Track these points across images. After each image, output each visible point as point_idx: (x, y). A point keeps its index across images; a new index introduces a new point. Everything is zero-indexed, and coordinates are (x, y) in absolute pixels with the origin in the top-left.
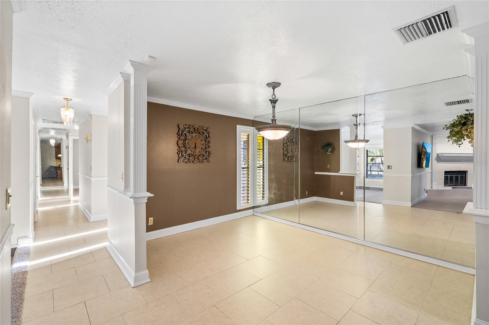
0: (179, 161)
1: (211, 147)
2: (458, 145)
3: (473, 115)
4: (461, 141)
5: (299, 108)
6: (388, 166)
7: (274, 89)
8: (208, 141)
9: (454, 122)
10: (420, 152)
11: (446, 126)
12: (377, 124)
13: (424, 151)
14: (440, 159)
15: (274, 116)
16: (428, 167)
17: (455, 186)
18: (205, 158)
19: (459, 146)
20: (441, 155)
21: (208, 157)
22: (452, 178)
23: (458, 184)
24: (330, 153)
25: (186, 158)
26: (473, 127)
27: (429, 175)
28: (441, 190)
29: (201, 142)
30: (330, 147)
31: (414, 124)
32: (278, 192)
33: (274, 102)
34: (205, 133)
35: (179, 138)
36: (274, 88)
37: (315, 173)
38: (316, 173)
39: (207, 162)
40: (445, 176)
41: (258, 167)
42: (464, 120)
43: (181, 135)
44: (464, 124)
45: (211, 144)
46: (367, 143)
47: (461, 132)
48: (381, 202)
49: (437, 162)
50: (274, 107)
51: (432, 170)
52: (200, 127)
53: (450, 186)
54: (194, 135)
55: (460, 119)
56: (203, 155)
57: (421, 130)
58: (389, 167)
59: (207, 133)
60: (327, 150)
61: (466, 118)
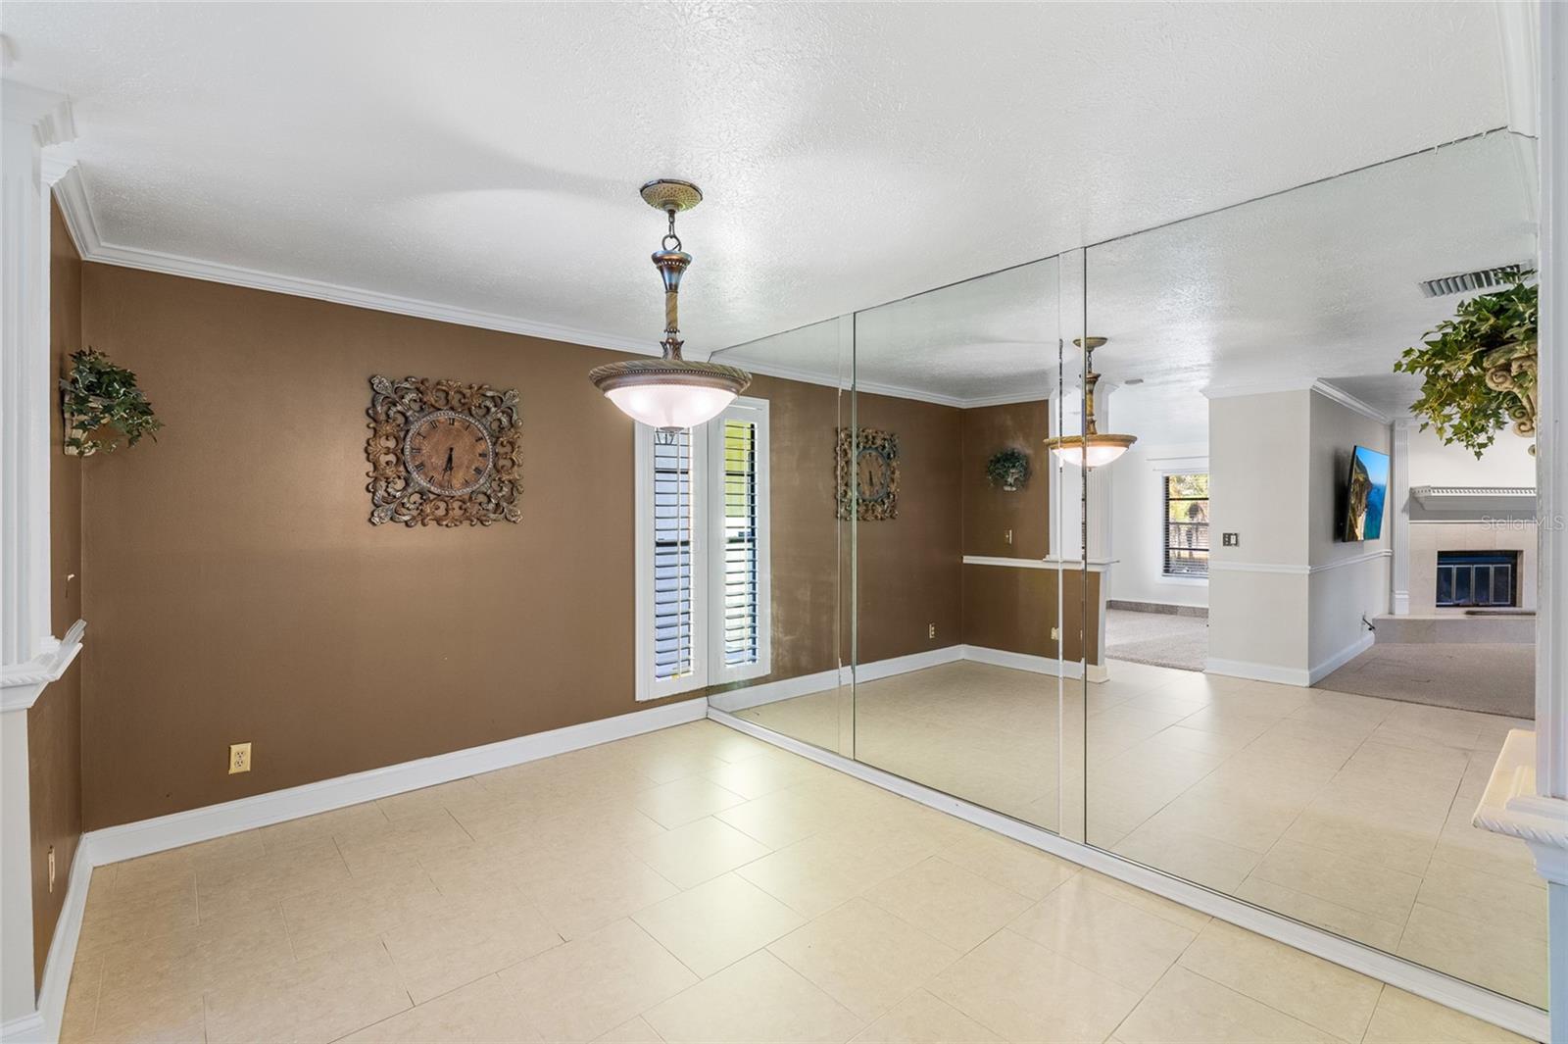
0: (376, 520)
1: (519, 466)
2: (1470, 448)
3: (1536, 292)
4: (1483, 429)
5: (855, 313)
6: (1224, 535)
7: (672, 213)
8: (508, 442)
9: (1445, 335)
10: (1343, 482)
11: (1408, 353)
12: (1179, 381)
13: (1357, 480)
14: (1420, 506)
15: (672, 329)
16: (1378, 537)
17: (1478, 606)
18: (491, 506)
19: (1478, 454)
20: (1427, 494)
21: (505, 504)
22: (1464, 575)
23: (1488, 600)
24: (1014, 489)
25: (408, 509)
26: (1536, 355)
27: (1381, 568)
28: (1424, 621)
29: (473, 447)
30: (1014, 466)
31: (1319, 380)
32: (786, 635)
33: (672, 265)
34: (493, 409)
35: (374, 429)
36: (670, 207)
37: (965, 561)
38: (968, 560)
39: (505, 522)
40: (1438, 569)
41: (732, 541)
42: (1492, 321)
43: (383, 417)
44: (1494, 341)
45: (519, 453)
46: (1127, 446)
47: (1480, 380)
48: (1201, 667)
49: (1410, 519)
50: (672, 289)
51: (1392, 548)
52: (471, 388)
53: (1458, 606)
54: (443, 416)
55: (1474, 319)
56: (485, 494)
57: (1349, 400)
58: (1227, 539)
59: (503, 412)
60: (1003, 477)
61: (1499, 312)
